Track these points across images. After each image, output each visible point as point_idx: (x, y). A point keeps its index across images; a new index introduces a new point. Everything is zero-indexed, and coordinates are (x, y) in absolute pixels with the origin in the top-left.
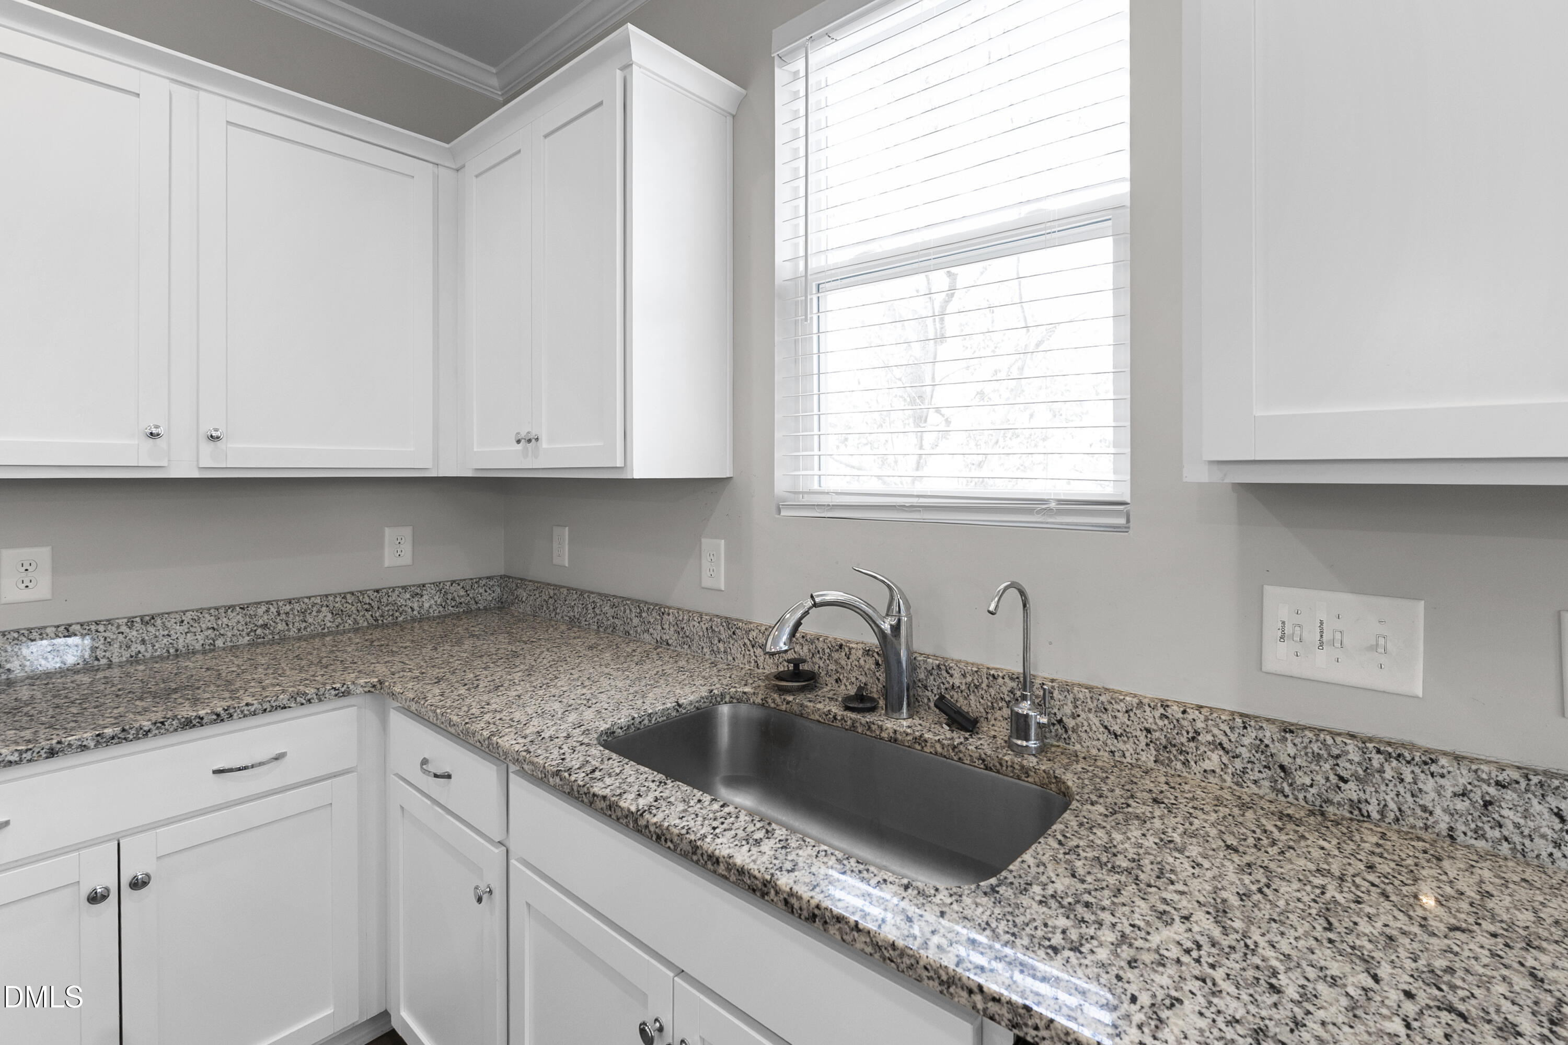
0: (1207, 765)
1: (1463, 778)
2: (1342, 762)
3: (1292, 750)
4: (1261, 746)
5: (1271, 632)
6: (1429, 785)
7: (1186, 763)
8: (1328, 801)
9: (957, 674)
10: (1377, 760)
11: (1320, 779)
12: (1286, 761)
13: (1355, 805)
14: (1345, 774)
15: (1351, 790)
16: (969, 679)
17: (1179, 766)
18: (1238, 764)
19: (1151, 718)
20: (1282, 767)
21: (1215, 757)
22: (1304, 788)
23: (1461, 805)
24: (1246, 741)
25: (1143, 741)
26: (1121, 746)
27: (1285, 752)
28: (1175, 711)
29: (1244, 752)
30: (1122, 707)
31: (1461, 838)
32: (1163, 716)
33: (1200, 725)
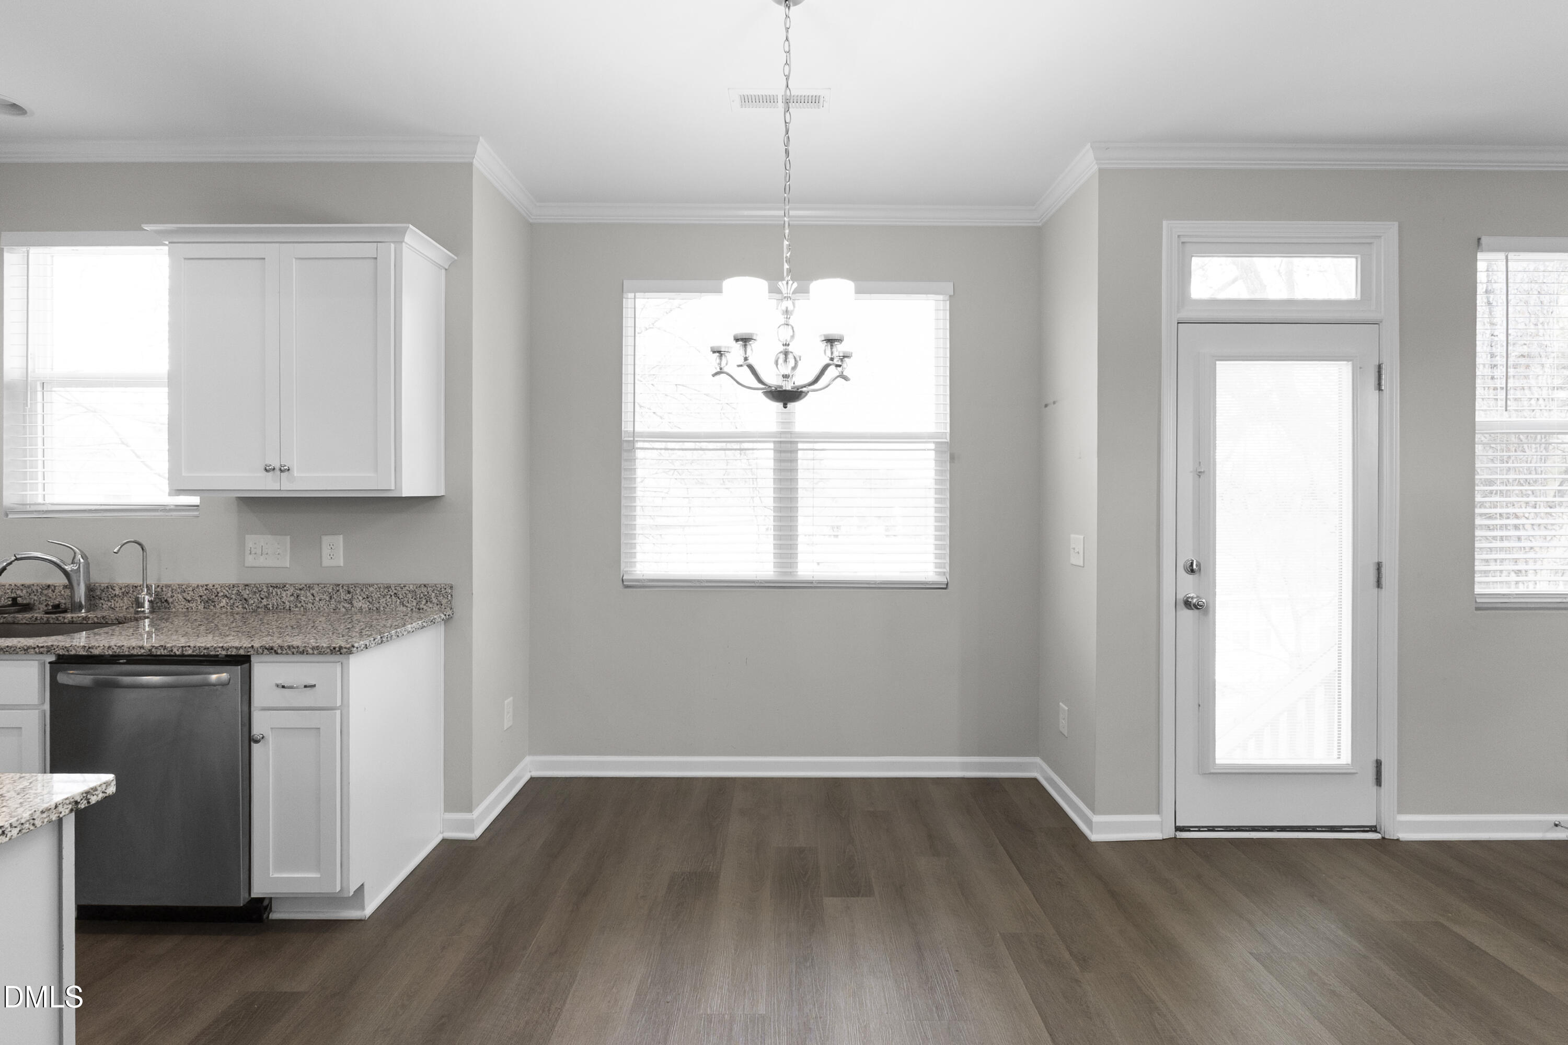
0: (222, 605)
1: (292, 590)
2: (262, 593)
3: (248, 592)
4: (239, 593)
5: (248, 552)
6: (284, 594)
7: (214, 606)
8: (259, 607)
9: (117, 589)
10: (271, 589)
11: (256, 600)
12: (246, 596)
13: (266, 606)
14: (262, 597)
15: (265, 602)
16: (123, 590)
17: (212, 607)
18: (232, 601)
19: (201, 591)
20: (245, 599)
21: (224, 601)
22: (252, 604)
23: (292, 598)
24: (234, 592)
25: (199, 601)
26: (191, 605)
27: (245, 593)
28: (210, 587)
29: (233, 596)
30: (191, 589)
31: (292, 609)
32: (206, 589)
33: (219, 590)
